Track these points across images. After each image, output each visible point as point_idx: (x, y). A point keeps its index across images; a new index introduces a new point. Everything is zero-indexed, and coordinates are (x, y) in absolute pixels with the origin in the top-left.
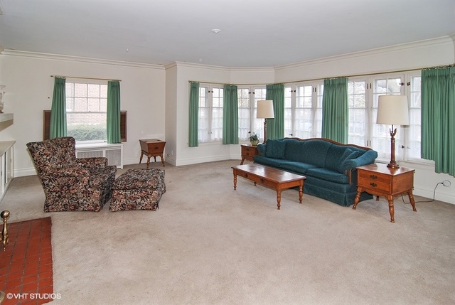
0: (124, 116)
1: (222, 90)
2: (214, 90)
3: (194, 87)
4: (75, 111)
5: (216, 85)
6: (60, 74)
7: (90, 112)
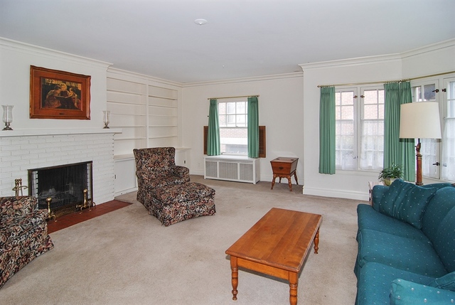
0: (262, 131)
1: (382, 93)
2: (366, 94)
3: (327, 94)
4: (229, 126)
5: (371, 85)
6: (213, 96)
7: (237, 127)
